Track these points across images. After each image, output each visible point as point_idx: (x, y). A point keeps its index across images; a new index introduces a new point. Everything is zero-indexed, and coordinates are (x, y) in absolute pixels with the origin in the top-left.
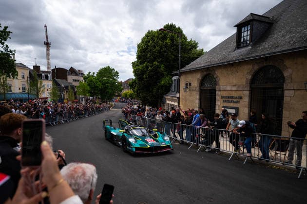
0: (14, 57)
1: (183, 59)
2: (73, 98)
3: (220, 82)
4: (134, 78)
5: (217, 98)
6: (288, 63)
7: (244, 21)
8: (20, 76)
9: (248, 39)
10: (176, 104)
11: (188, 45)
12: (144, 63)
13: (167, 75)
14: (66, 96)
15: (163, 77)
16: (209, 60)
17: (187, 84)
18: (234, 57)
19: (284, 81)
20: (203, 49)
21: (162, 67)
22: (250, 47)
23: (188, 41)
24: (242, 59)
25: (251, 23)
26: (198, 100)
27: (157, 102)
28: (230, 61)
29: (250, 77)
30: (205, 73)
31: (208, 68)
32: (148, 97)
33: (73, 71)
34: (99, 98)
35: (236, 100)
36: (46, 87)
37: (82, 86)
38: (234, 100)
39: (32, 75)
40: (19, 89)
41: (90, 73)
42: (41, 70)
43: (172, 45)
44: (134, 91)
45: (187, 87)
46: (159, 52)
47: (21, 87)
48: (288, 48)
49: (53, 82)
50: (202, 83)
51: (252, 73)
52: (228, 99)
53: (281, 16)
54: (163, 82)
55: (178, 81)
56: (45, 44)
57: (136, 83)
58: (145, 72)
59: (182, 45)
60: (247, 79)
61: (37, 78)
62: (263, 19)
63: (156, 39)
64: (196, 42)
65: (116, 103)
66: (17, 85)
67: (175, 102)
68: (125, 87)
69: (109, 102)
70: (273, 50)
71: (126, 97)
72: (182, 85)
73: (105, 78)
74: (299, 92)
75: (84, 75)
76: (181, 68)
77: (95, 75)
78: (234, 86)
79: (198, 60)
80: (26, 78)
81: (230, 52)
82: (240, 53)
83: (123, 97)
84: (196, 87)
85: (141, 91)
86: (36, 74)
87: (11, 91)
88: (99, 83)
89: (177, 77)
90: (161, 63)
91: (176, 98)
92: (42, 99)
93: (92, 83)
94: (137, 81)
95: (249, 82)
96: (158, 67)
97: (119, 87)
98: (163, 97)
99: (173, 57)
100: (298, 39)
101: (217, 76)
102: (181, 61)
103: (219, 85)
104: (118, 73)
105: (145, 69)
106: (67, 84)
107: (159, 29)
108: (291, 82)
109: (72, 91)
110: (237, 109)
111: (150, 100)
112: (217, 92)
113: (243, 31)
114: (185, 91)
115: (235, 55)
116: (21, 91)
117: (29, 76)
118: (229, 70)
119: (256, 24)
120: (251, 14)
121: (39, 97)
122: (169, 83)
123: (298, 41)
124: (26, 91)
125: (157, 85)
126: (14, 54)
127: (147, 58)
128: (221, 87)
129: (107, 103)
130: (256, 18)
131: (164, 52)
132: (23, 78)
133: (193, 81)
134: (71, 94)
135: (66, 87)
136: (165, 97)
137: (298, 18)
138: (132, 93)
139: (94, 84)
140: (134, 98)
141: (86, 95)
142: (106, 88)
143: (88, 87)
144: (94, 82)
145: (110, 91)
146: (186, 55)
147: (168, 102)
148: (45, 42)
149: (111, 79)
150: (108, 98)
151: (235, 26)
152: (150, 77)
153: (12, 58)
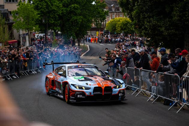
2: (7, 36)
32: (161, 27)
34: (57, 35)
37: (23, 10)
44: (131, 17)
65: (94, 45)
68: (110, 9)
69: (79, 42)
71: (114, 30)
83: (107, 32)
88: (57, 3)
97: (100, 10)
109: (4, 21)
111: (166, 33)
138: (128, 22)
139: (48, 6)
140: (132, 33)
141: (32, 29)
142: (71, 12)
143: (36, 12)
144: (46, 2)
145: (80, 19)
150: (77, 35)
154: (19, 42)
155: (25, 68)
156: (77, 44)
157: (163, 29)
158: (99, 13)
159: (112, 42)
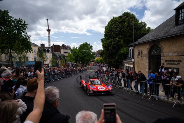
0: (30, 40)
1: (136, 35)
2: (64, 63)
3: (164, 50)
4: (103, 49)
5: (162, 61)
7: (181, 6)
8: (33, 51)
10: (132, 66)
11: (139, 25)
12: (109, 39)
13: (125, 47)
14: (59, 62)
15: (122, 48)
16: (155, 35)
17: (139, 53)
18: (174, 32)
20: (150, 27)
21: (122, 41)
23: (139, 22)
24: (180, 33)
26: (148, 63)
27: (118, 65)
28: (171, 35)
30: (152, 44)
31: (154, 41)
33: (64, 46)
34: (80, 63)
35: (177, 63)
36: (48, 58)
37: (69, 56)
38: (175, 63)
39: (40, 50)
40: (33, 59)
41: (74, 47)
42: (45, 47)
43: (129, 26)
44: (103, 58)
45: (139, 55)
46: (120, 31)
47: (34, 57)
49: (52, 54)
50: (150, 51)
52: (170, 62)
54: (122, 51)
55: (133, 50)
56: (47, 30)
57: (104, 53)
58: (110, 45)
59: (135, 26)
61: (43, 52)
63: (117, 23)
64: (145, 23)
65: (91, 66)
66: (32, 57)
67: (131, 65)
68: (97, 55)
71: (97, 62)
72: (136, 53)
73: (84, 50)
75: (71, 48)
76: (135, 42)
77: (78, 49)
78: (175, 52)
79: (147, 35)
80: (36, 52)
81: (171, 28)
82: (179, 28)
83: (95, 63)
84: (146, 54)
85: (108, 58)
86: (42, 50)
87: (28, 60)
88: (80, 54)
89: (133, 48)
90: (121, 38)
91: (132, 62)
92: (46, 64)
94: (105, 52)
96: (119, 41)
98: (122, 61)
99: (129, 34)
101: (162, 46)
102: (135, 37)
103: (163, 52)
104: (92, 47)
105: (110, 43)
106: (61, 55)
107: (119, 16)
109: (63, 59)
110: (178, 69)
111: (114, 64)
112: (162, 57)
113: (180, 13)
114: (138, 58)
115: (174, 31)
117: (38, 51)
118: (170, 41)
121: (44, 63)
122: (126, 52)
124: (37, 60)
125: (118, 53)
126: (30, 38)
127: (111, 36)
128: (165, 53)
129: (85, 67)
131: (123, 31)
132: (35, 52)
133: (143, 50)
134: (63, 61)
135: (60, 57)
138: (102, 59)
139: (77, 54)
140: (103, 63)
141: (72, 62)
142: (84, 56)
143: (74, 56)
144: (77, 53)
145: (87, 58)
146: (138, 32)
147: (126, 65)
148: (47, 29)
149: (88, 51)
150: (86, 63)
151: (174, 10)
152: (114, 48)
153: (29, 40)
154: (68, 65)
155: (70, 74)
156: (86, 66)
157: (113, 62)
158: (93, 57)
159: (97, 66)
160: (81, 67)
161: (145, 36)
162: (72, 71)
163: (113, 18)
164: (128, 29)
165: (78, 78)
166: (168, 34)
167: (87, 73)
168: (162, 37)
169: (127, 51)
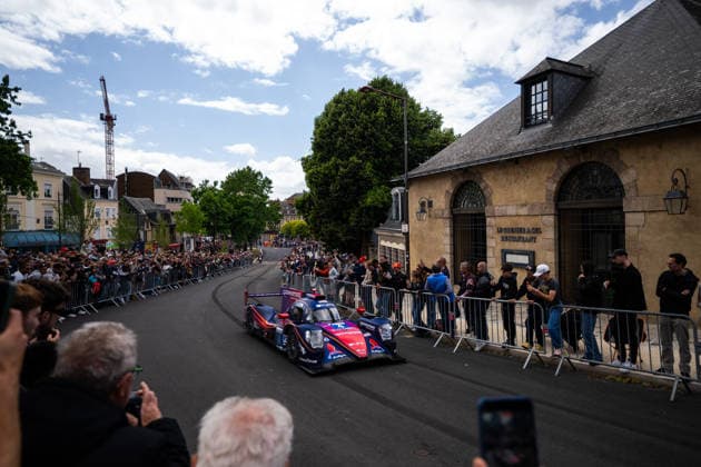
0: (27, 149)
1: (413, 149)
2: (167, 239)
3: (493, 196)
5: (489, 231)
6: (627, 157)
7: (534, 73)
8: (41, 191)
9: (545, 108)
10: (401, 247)
12: (329, 159)
13: (379, 185)
14: (148, 234)
15: (370, 188)
16: (469, 152)
17: (423, 204)
18: (519, 145)
19: (622, 194)
21: (369, 167)
22: (550, 126)
24: (536, 149)
25: (549, 77)
26: (448, 238)
27: (356, 242)
28: (511, 155)
29: (555, 185)
30: (461, 180)
31: (466, 169)
32: (338, 232)
33: (166, 179)
34: (227, 238)
35: (528, 236)
36: (103, 216)
37: (187, 211)
38: (525, 235)
39: (69, 188)
40: (38, 221)
41: (207, 181)
42: (92, 177)
43: (389, 120)
44: (306, 220)
45: (423, 211)
46: (362, 136)
47: (42, 216)
48: (626, 127)
49: (120, 204)
50: (455, 201)
51: (558, 179)
53: (606, 63)
54: (369, 200)
55: (405, 197)
56: (102, 119)
57: (311, 203)
58: (333, 177)
59: (409, 121)
60: (548, 190)
61: (80, 194)
62: (571, 69)
63: (354, 108)
65: (268, 249)
66: (32, 213)
67: (398, 243)
68: (286, 212)
69: (251, 245)
70: (596, 132)
71: (289, 233)
72: (414, 206)
73: (242, 194)
74: (654, 216)
75: (193, 186)
76: (409, 171)
77: (218, 187)
78: (524, 205)
79: (444, 152)
80: (54, 197)
81: (510, 135)
82: (531, 136)
83: (281, 236)
84: (443, 210)
85: (324, 220)
86: (80, 187)
87: (16, 226)
88: (227, 205)
89: (402, 188)
90: (365, 159)
91: (401, 235)
93: (212, 204)
94: (315, 199)
95: (552, 198)
96: (359, 167)
97: (274, 213)
98: (371, 232)
99: (391, 146)
100: (644, 110)
101: (487, 186)
102: (409, 155)
103: (491, 204)
104: (270, 182)
105: (333, 172)
106: (153, 208)
107: (360, 87)
108: (638, 196)
109: (164, 223)
110: (532, 255)
111: (343, 239)
112: (488, 220)
113: (533, 93)
114: (420, 220)
115: (520, 142)
116: (42, 226)
117: (61, 192)
118: (510, 172)
119: (559, 80)
120: (548, 58)
122: (384, 203)
123: (644, 114)
124: (55, 226)
125: (358, 206)
126: (27, 142)
127: (335, 149)
128: (496, 208)
129: (245, 250)
130: (559, 67)
131: (372, 135)
132: (49, 196)
133: (435, 197)
134: (161, 231)
135: (152, 215)
136: (377, 232)
137: (638, 69)
138: (304, 226)
139: (217, 208)
140: (308, 236)
141: (197, 232)
142: (243, 214)
143: (203, 214)
144: (215, 204)
145: (253, 222)
146: (417, 142)
147: (383, 243)
148: (102, 115)
149: (255, 196)
150: (249, 238)
151: (518, 83)
152: (344, 188)
153: (23, 151)
154: (182, 246)
155: (189, 276)
156: (249, 248)
157: (341, 235)
158: (273, 216)
159: (287, 246)
160: (231, 252)
161: (440, 153)
162: (197, 264)
163: (342, 93)
164: (386, 131)
165: (219, 291)
166: (502, 152)
167: (254, 273)
168: (488, 159)
169: (386, 199)
